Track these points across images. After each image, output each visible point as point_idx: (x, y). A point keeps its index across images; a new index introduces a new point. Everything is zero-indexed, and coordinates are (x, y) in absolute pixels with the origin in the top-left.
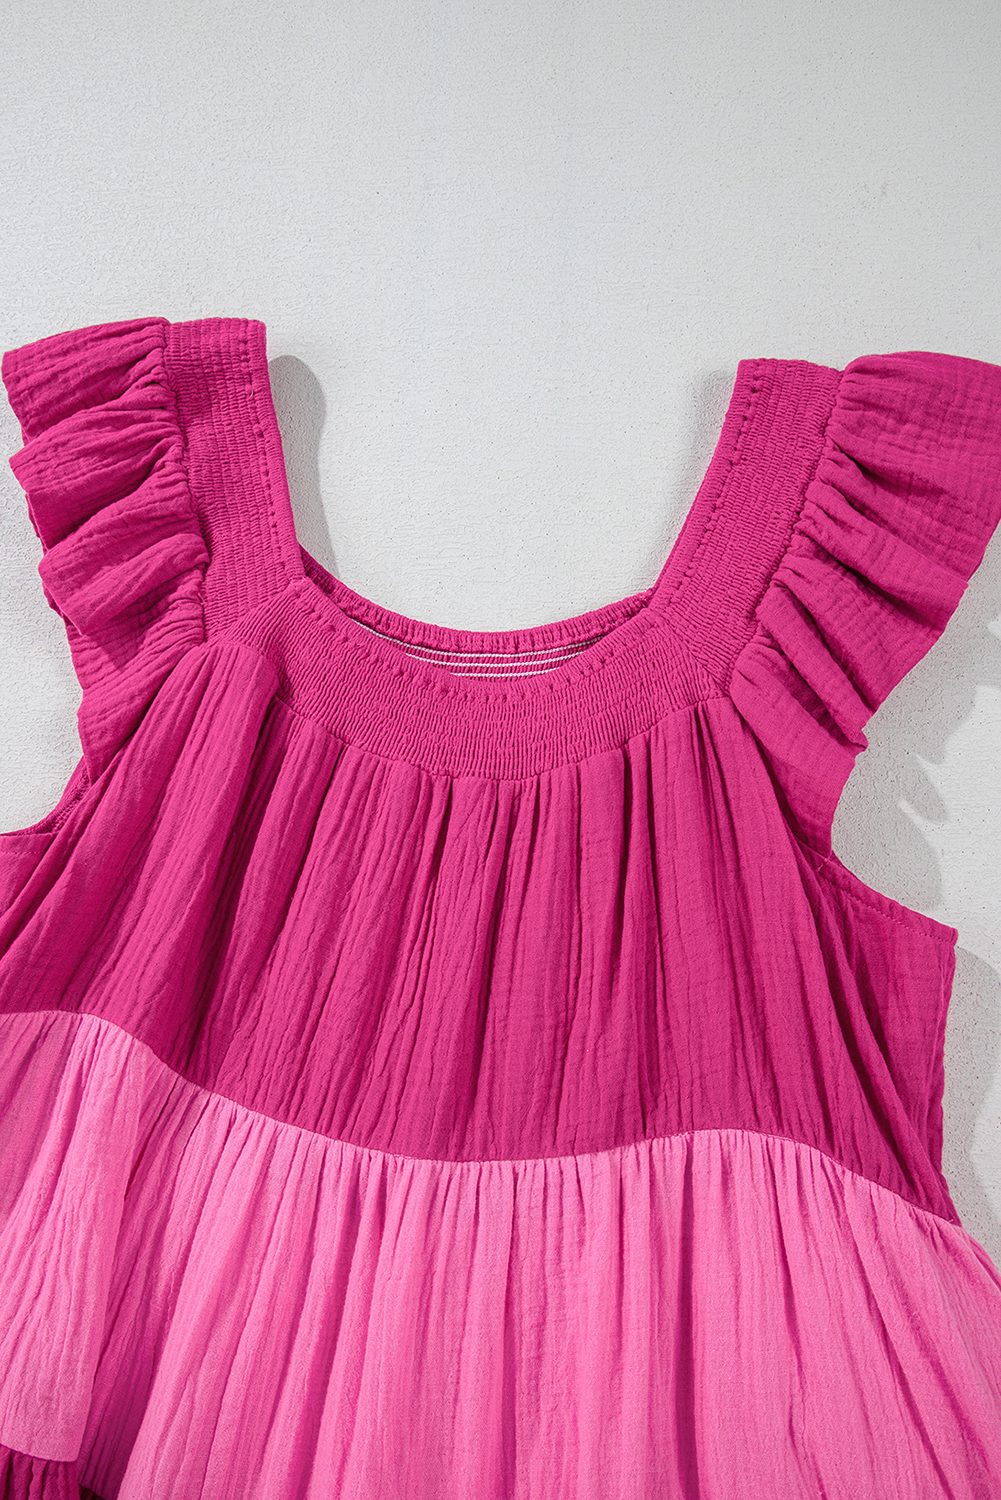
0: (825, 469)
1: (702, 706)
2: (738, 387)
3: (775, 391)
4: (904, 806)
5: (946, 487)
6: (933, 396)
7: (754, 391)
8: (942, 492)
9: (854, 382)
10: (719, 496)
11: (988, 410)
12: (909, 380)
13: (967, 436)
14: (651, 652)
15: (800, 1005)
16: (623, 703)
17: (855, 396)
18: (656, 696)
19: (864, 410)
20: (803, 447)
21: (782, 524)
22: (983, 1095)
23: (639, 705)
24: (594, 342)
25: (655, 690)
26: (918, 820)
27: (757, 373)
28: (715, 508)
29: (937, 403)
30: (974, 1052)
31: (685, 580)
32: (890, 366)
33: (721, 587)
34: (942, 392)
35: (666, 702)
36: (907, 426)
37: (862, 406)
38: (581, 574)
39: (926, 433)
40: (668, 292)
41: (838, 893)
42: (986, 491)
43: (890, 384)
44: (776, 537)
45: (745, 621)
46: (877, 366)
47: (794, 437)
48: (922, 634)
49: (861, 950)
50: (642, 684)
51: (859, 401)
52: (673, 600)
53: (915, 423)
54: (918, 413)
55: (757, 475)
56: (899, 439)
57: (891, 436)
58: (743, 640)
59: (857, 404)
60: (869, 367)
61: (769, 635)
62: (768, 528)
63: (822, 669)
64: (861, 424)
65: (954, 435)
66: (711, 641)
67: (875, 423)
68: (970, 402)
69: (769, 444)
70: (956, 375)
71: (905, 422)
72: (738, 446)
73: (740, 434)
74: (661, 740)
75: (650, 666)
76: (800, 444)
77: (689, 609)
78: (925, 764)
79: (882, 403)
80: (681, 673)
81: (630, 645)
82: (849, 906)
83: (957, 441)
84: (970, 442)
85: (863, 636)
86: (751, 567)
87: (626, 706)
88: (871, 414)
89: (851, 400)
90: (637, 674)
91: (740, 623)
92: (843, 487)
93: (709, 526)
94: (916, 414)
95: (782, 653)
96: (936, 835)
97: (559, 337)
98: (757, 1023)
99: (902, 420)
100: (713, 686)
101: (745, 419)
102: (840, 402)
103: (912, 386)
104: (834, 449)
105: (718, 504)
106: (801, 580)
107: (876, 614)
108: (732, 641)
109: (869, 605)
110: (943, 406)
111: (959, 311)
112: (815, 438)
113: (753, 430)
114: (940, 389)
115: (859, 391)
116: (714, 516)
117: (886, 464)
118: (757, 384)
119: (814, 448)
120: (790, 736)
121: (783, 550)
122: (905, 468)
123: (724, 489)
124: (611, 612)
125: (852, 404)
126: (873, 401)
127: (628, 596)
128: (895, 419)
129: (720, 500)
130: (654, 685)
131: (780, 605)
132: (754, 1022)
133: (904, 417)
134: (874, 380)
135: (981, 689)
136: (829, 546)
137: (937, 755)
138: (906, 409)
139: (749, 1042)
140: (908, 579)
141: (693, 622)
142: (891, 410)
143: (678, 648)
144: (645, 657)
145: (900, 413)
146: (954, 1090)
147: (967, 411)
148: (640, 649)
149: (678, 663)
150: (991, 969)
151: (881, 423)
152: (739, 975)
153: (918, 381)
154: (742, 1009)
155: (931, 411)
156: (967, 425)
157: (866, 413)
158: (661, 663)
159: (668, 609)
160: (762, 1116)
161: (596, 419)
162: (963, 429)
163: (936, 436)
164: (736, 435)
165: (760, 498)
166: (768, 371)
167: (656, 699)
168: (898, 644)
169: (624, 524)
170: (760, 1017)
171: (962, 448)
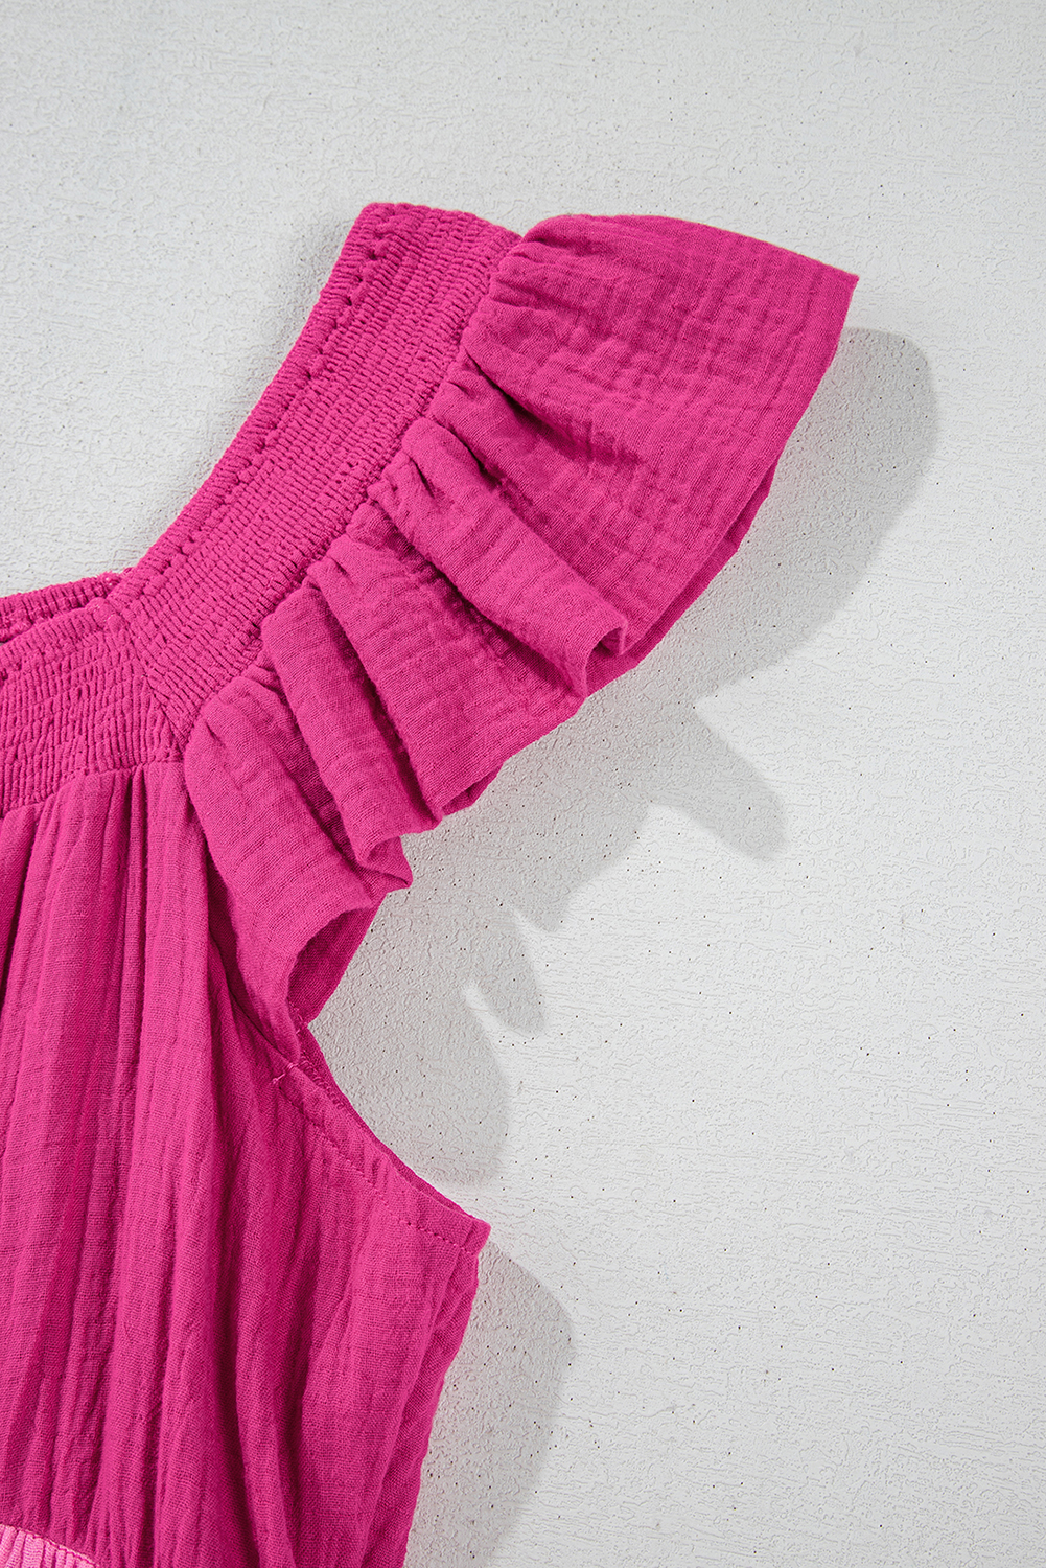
0: (446, 398)
1: (142, 772)
2: (350, 246)
3: (407, 260)
4: (472, 994)
5: (641, 453)
6: (660, 294)
7: (372, 256)
8: (633, 460)
9: (525, 256)
10: (275, 427)
11: (756, 329)
12: (623, 263)
13: (711, 370)
14: (81, 670)
15: (154, 1313)
16: (12, 749)
17: (518, 279)
18: (68, 745)
19: (537, 306)
20: (423, 359)
21: (349, 483)
22: (496, 1540)
23: (37, 757)
24: (164, 148)
25: (70, 734)
26: (490, 1024)
27: (383, 226)
28: (263, 447)
29: (665, 307)
30: (496, 1459)
31: (177, 559)
32: (593, 236)
33: (224, 577)
34: (678, 289)
35: (80, 758)
36: (610, 343)
37: (532, 298)
38: (37, 530)
39: (640, 358)
40: (307, 78)
41: (304, 1129)
42: (716, 468)
43: (591, 266)
44: (333, 504)
45: (245, 637)
46: (571, 233)
47: (416, 341)
48: (541, 700)
49: (318, 1233)
50: (52, 722)
51: (529, 290)
52: (146, 590)
53: (622, 338)
54: (630, 322)
55: (343, 400)
56: (587, 364)
57: (576, 356)
58: (231, 671)
59: (526, 295)
60: (558, 233)
61: (270, 668)
62: (327, 489)
63: (335, 735)
64: (520, 329)
65: (690, 366)
66: (184, 666)
67: (548, 330)
68: (726, 312)
69: (376, 349)
70: (712, 264)
71: (608, 334)
72: (326, 348)
73: (335, 327)
74: (53, 820)
75: (73, 693)
76: (421, 353)
77: (166, 606)
78: (527, 929)
79: (566, 297)
80: (118, 712)
81: (49, 654)
82: (317, 1154)
83: (693, 378)
84: (715, 383)
85: (424, 687)
86: (279, 549)
87: (16, 756)
88: (546, 314)
89: (514, 286)
90: (47, 703)
91: (234, 641)
92: (465, 434)
93: (243, 475)
94: (627, 323)
95: (284, 701)
96: (513, 1053)
97: (108, 132)
98: (98, 1336)
99: (599, 330)
100: (165, 741)
101: (349, 302)
102: (494, 288)
103: (626, 273)
104: (466, 366)
105: (268, 439)
106: (343, 580)
107: (468, 655)
108: (213, 670)
109: (456, 638)
110: (676, 314)
111: (790, 159)
112: (442, 346)
113: (358, 323)
114: (675, 285)
115: (530, 272)
116: (256, 459)
117: (549, 403)
118: (377, 246)
119: (438, 363)
120: (251, 839)
121: (339, 527)
122: (578, 413)
123: (285, 417)
124: (49, 599)
125: (514, 294)
126: (551, 292)
127: (88, 575)
128: (589, 327)
129: (273, 433)
130: (70, 727)
131: (299, 618)
132: (92, 1334)
133: (605, 327)
134: (565, 257)
135: (657, 812)
136: (406, 529)
137: (550, 915)
138: (609, 313)
139: (72, 1370)
140: (517, 598)
141: (164, 630)
142: (581, 310)
143: (127, 670)
144: (69, 679)
145: (597, 318)
146: (446, 1522)
147: (716, 328)
148: (64, 664)
149: (119, 695)
150: (560, 1310)
151: (560, 332)
152: (87, 1245)
153: (636, 265)
154: (77, 1307)
155: (656, 320)
156: (715, 352)
157: (537, 312)
158: (92, 691)
159: (135, 604)
160: (55, 1509)
161: (131, 277)
162: (705, 358)
163: (656, 365)
164: (326, 327)
165: (333, 437)
166: (403, 224)
167: (67, 750)
168: (494, 710)
169: (129, 457)
170: (107, 1326)
171: (699, 390)
